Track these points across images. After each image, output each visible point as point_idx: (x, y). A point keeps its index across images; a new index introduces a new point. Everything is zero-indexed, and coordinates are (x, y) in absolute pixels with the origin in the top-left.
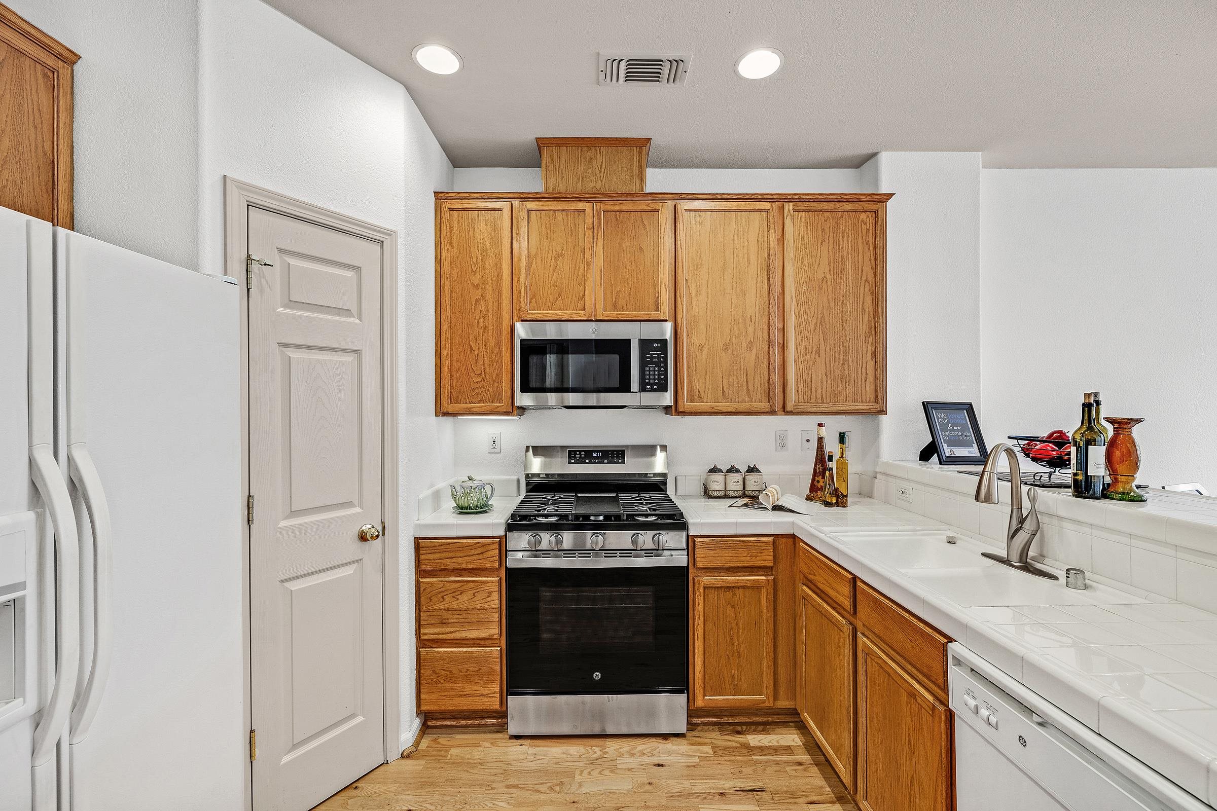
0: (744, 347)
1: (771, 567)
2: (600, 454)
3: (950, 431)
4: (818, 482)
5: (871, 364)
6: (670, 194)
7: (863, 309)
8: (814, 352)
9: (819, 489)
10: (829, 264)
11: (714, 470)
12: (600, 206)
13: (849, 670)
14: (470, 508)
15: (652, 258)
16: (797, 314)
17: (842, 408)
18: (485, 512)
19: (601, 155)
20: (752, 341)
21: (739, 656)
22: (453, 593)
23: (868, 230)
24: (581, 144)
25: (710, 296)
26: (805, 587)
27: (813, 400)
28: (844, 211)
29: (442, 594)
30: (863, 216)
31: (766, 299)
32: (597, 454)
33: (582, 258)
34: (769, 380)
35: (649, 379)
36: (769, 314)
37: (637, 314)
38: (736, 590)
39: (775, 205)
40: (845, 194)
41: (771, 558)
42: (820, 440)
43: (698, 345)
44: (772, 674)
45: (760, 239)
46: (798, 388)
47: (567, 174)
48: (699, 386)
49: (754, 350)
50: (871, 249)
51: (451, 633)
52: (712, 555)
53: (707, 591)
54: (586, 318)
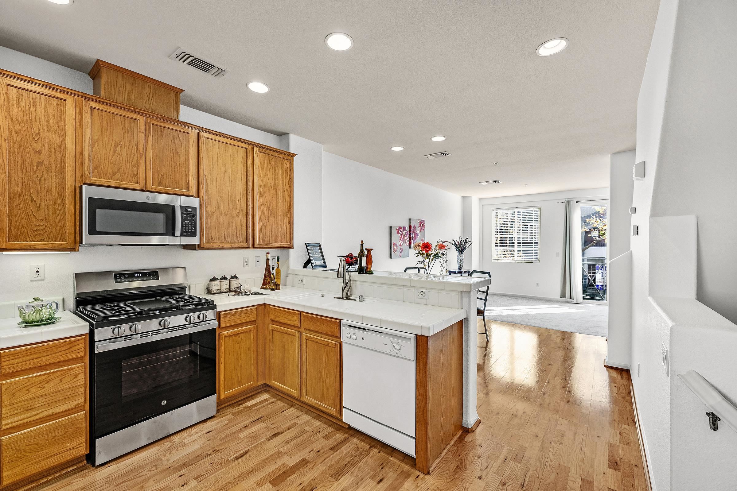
0: (235, 215)
1: (255, 321)
2: (140, 275)
3: (314, 255)
4: (267, 280)
5: (288, 226)
6: (196, 126)
7: (285, 202)
8: (266, 220)
9: (267, 283)
10: (273, 180)
11: (214, 279)
12: (150, 121)
13: (298, 350)
14: (42, 321)
15: (185, 159)
16: (259, 201)
17: (277, 246)
18: (53, 323)
19: (149, 88)
20: (239, 212)
21: (241, 367)
22: (40, 383)
23: (287, 167)
24: (135, 76)
25: (218, 186)
26: (272, 325)
27: (266, 242)
28: (279, 157)
29: (27, 388)
30: (286, 161)
31: (246, 192)
32: (138, 275)
33: (136, 149)
34: (247, 232)
35: (186, 229)
36: (247, 199)
37: (175, 190)
38: (240, 335)
39: (251, 146)
40: (279, 150)
41: (256, 316)
42: (268, 260)
43: (211, 212)
44: (256, 370)
45: (243, 162)
46: (259, 236)
47: (123, 92)
48: (212, 234)
49: (240, 217)
50: (289, 176)
51: (36, 415)
52: (229, 320)
53: (226, 338)
54: (139, 188)
